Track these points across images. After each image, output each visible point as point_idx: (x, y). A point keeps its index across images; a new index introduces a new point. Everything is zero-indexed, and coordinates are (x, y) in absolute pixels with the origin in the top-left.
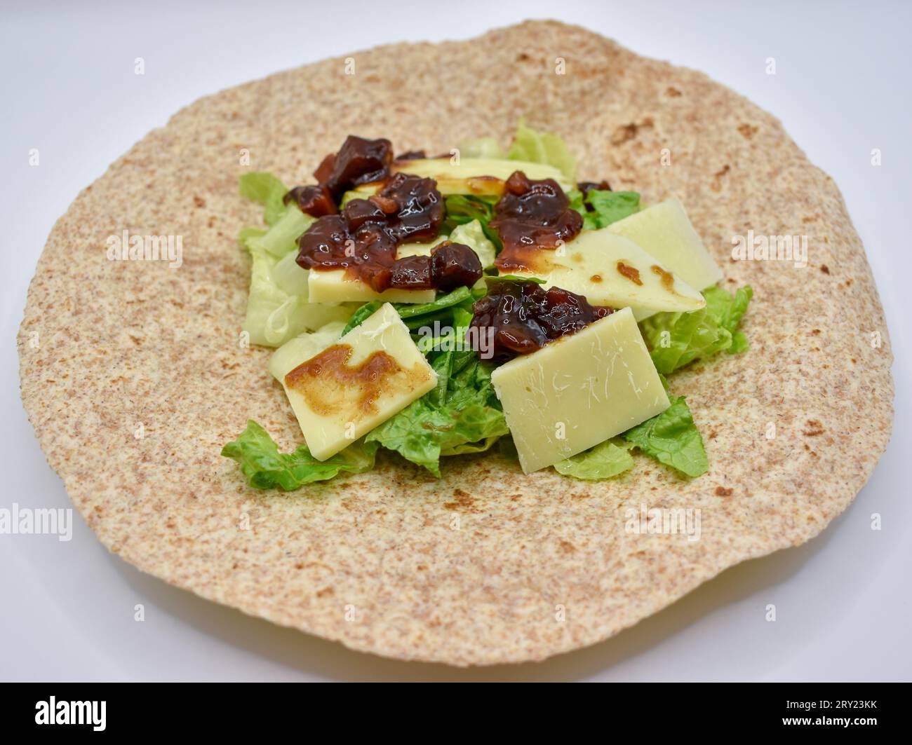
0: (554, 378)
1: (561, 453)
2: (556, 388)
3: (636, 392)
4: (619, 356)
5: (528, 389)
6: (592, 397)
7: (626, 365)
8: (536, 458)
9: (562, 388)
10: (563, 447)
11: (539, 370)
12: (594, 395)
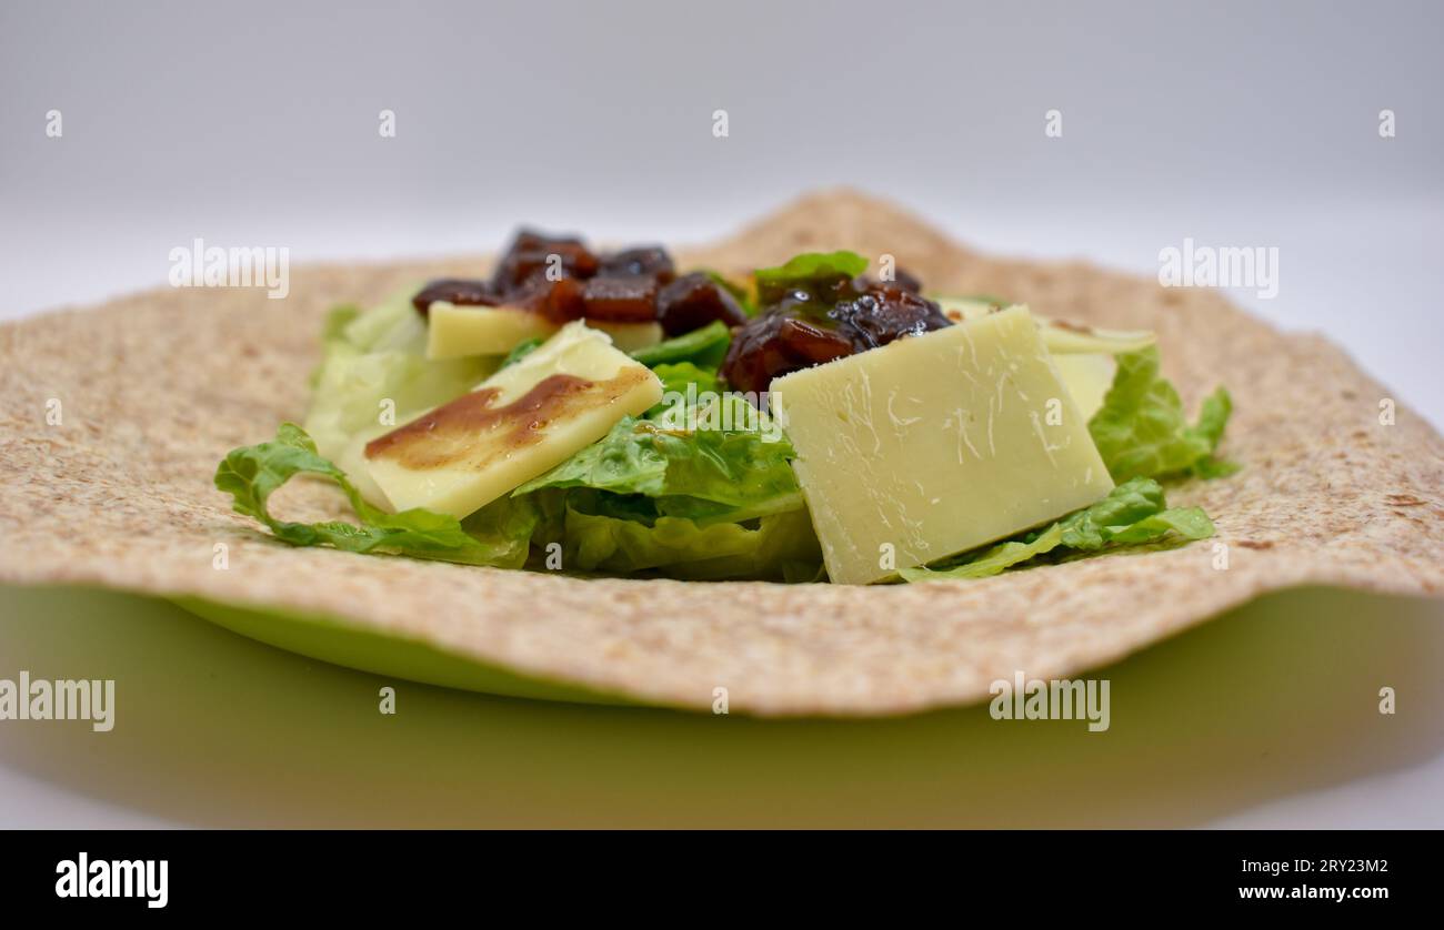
0: (890, 400)
1: (909, 549)
2: (895, 419)
3: (1048, 449)
4: (1010, 382)
5: (842, 417)
6: (965, 448)
7: (1024, 397)
8: (859, 557)
9: (908, 422)
10: (913, 540)
11: (861, 381)
12: (968, 443)
